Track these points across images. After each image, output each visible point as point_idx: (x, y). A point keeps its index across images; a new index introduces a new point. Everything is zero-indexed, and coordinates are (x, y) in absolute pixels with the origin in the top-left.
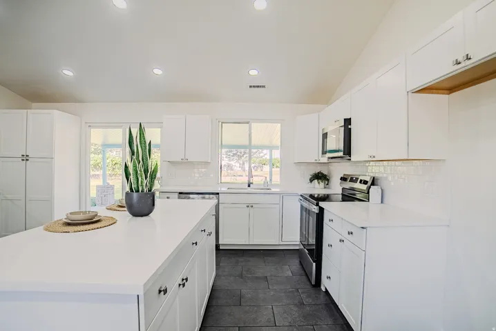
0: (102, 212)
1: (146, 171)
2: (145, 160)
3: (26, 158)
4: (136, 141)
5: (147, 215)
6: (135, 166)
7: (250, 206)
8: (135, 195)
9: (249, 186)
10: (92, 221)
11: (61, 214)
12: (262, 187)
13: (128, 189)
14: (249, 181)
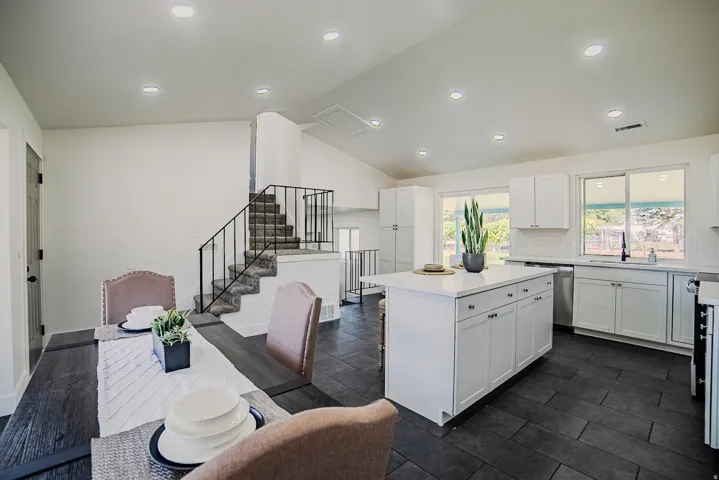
0: (446, 265)
1: (478, 237)
2: (477, 228)
3: (395, 228)
4: (470, 214)
5: (478, 271)
6: (469, 233)
7: (617, 285)
8: (470, 255)
9: (624, 259)
10: (440, 271)
11: (420, 265)
12: (647, 262)
13: (464, 251)
14: (624, 253)
